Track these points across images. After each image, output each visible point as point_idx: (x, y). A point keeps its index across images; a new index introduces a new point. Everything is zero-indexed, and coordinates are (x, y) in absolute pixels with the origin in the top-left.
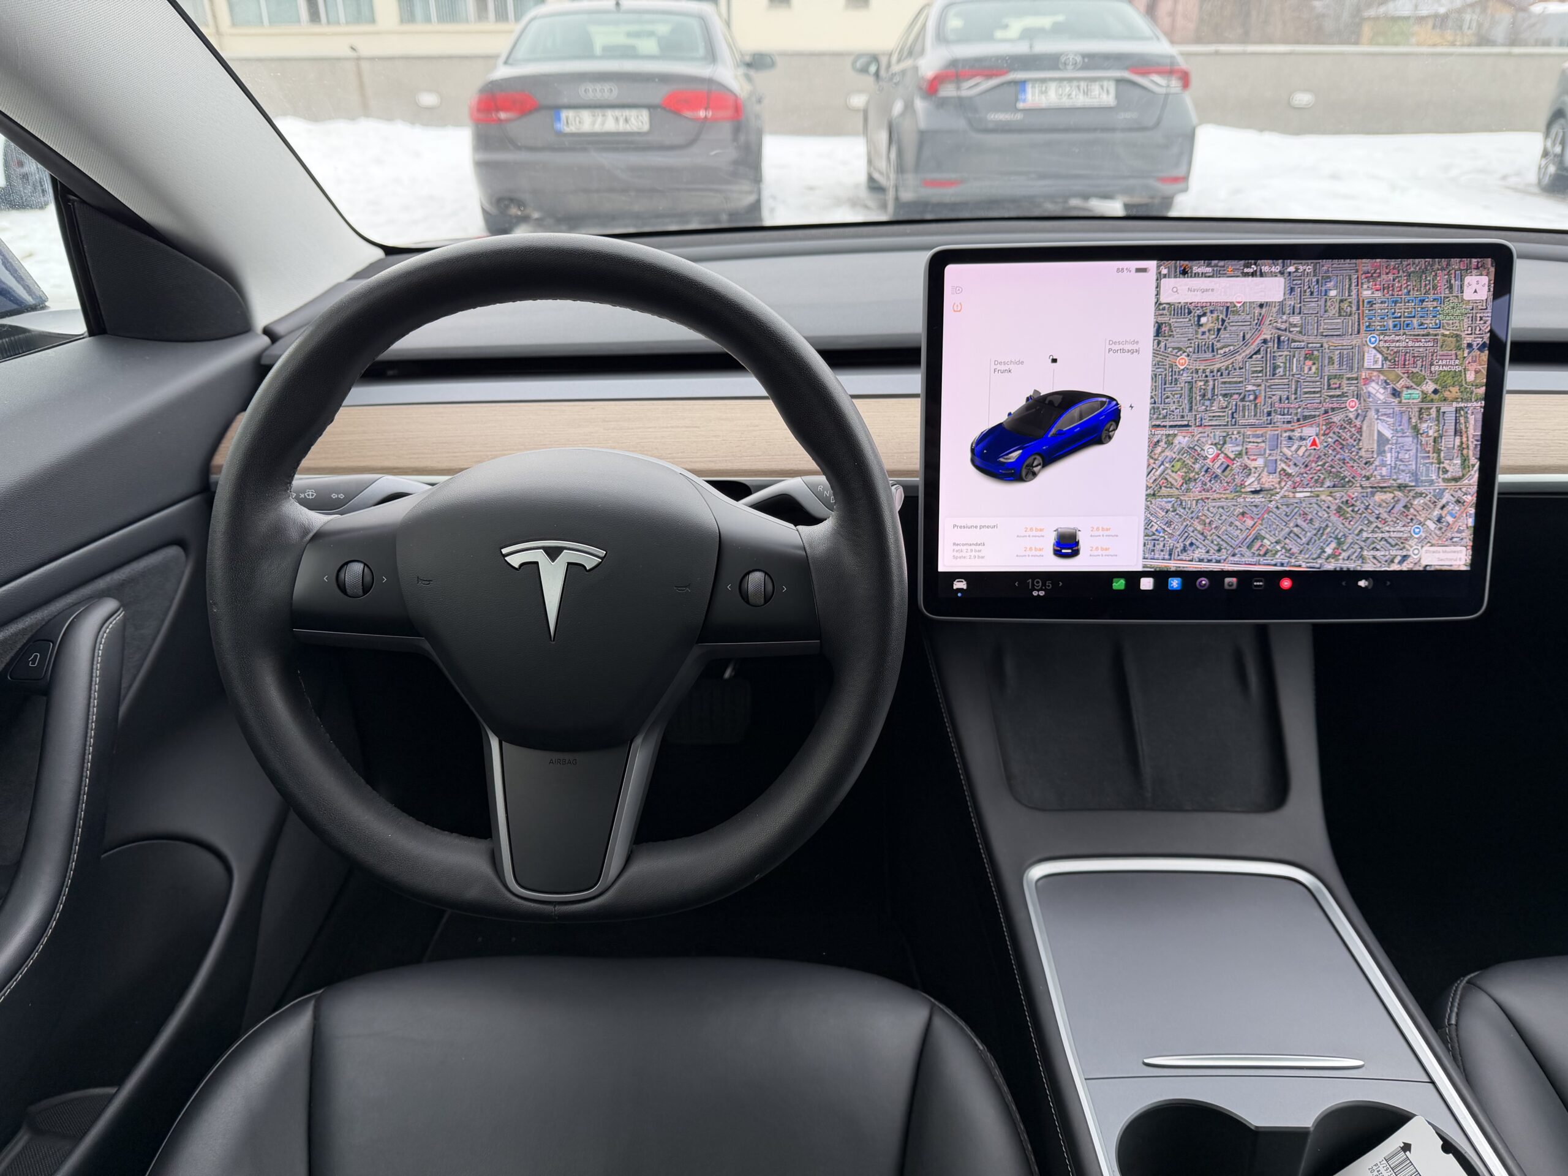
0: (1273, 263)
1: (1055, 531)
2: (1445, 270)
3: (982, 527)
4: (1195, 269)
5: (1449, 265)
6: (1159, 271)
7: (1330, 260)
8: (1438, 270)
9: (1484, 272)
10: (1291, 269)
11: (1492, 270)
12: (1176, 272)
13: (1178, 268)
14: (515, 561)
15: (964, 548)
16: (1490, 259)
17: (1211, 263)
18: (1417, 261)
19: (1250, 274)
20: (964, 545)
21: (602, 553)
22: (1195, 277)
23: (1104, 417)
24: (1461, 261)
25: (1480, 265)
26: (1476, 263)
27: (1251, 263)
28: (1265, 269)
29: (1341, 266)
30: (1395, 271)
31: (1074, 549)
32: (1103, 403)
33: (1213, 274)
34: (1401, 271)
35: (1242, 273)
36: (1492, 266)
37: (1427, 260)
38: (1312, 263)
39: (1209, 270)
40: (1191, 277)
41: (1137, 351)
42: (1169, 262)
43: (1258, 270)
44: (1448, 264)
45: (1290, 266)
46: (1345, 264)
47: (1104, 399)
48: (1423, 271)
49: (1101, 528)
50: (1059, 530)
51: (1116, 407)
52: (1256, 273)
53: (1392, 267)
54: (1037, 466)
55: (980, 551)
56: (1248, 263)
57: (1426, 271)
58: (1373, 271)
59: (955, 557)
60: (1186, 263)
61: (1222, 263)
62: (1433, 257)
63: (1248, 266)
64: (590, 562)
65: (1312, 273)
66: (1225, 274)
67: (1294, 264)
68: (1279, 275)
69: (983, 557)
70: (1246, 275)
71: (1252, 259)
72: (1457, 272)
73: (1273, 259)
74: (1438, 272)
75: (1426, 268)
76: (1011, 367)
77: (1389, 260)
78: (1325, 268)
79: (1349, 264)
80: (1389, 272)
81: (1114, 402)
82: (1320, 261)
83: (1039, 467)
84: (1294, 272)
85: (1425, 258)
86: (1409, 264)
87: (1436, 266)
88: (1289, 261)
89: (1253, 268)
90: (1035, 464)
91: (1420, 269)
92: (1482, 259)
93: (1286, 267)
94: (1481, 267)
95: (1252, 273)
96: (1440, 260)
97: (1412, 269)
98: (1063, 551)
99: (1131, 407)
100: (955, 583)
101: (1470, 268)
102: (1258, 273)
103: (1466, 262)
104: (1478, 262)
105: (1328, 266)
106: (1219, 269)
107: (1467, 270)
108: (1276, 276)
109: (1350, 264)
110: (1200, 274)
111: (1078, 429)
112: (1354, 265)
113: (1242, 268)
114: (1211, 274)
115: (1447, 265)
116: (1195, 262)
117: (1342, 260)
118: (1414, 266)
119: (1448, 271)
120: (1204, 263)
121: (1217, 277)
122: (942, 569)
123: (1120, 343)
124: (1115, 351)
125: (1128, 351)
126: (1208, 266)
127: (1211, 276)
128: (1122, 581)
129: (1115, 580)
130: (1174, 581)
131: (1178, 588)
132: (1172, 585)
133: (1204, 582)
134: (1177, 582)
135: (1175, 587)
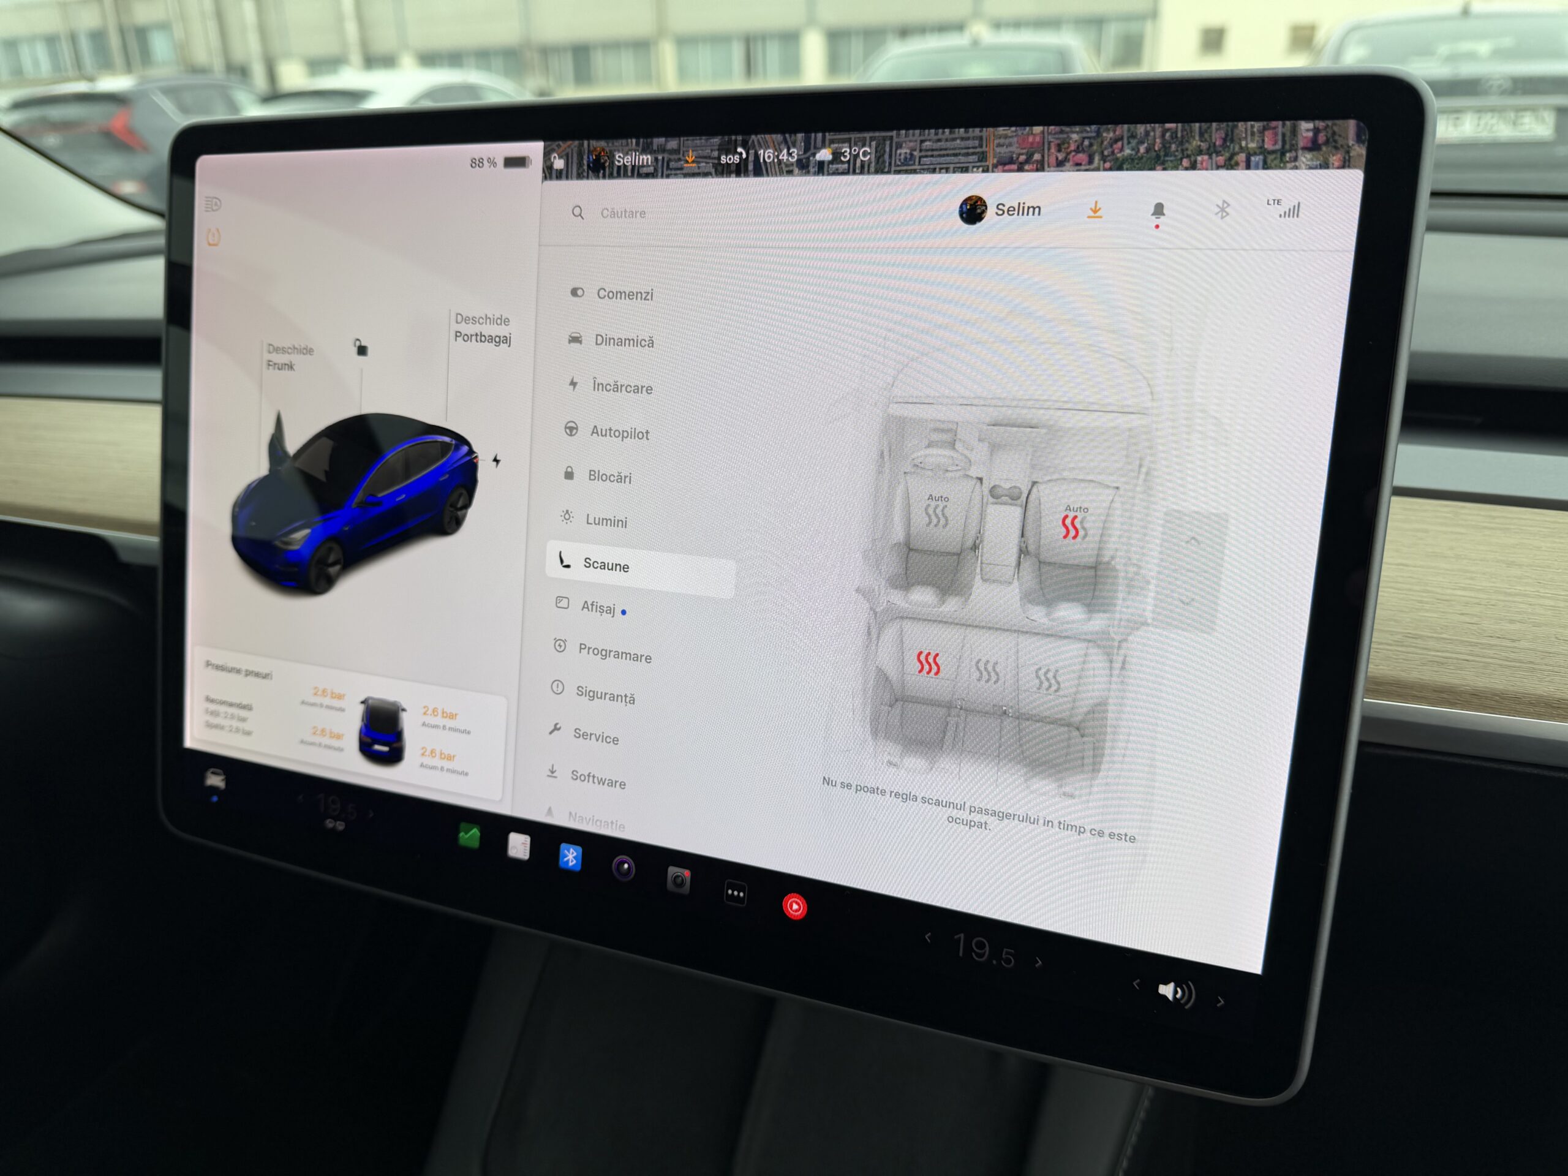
0: (785, 141)
1: (362, 702)
2: (1218, 153)
3: (248, 673)
4: (622, 159)
5: (1232, 141)
6: (548, 164)
7: (917, 132)
8: (1200, 152)
9: (1335, 159)
10: (825, 155)
11: (1360, 151)
12: (580, 165)
13: (585, 157)
15: (223, 709)
16: (1352, 124)
17: (652, 143)
18: (1141, 129)
19: (733, 168)
20: (223, 703)
22: (619, 176)
23: (447, 476)
24: (1265, 129)
25: (1322, 138)
26: (1310, 134)
27: (736, 140)
28: (767, 155)
29: (942, 144)
30: (1081, 155)
31: (395, 745)
32: (445, 447)
33: (656, 170)
34: (1097, 158)
35: (715, 166)
36: (1359, 140)
37: (1168, 125)
38: (872, 139)
39: (647, 158)
40: (611, 176)
41: (506, 340)
42: (569, 143)
43: (751, 158)
44: (1229, 138)
45: (823, 146)
46: (954, 139)
47: (447, 439)
48: (1158, 157)
49: (440, 712)
50: (370, 701)
51: (468, 458)
52: (746, 166)
53: (1073, 147)
54: (333, 564)
55: (243, 720)
56: (730, 141)
57: (1166, 155)
58: (1022, 158)
59: (209, 725)
60: (602, 144)
61: (673, 144)
62: (1186, 118)
63: (730, 150)
65: (873, 165)
66: (681, 169)
67: (832, 142)
68: (796, 171)
69: (248, 733)
70: (723, 171)
71: (736, 134)
72: (1253, 158)
73: (783, 133)
74: (1199, 158)
75: (1165, 146)
76: (295, 358)
77: (1067, 129)
78: (904, 151)
79: (962, 139)
80: (1066, 160)
81: (465, 449)
82: (894, 133)
83: (337, 568)
84: (831, 162)
85: (1163, 121)
86: (1121, 139)
87: (1196, 142)
88: (820, 135)
89: (741, 154)
90: (332, 559)
91: (1148, 150)
92: (1330, 123)
93: (812, 150)
94: (1327, 142)
95: (738, 165)
96: (1204, 125)
97: (1127, 152)
98: (377, 747)
99: (496, 460)
100: (209, 774)
101: (1294, 148)
102: (751, 167)
103: (1280, 130)
104: (1316, 131)
105: (912, 144)
106: (666, 156)
107: (1283, 154)
108: (790, 172)
109: (968, 139)
110: (630, 168)
111: (403, 496)
112: (977, 143)
113: (716, 154)
114: (651, 169)
115: (1225, 140)
116: (618, 143)
117: (947, 131)
118: (1134, 142)
119: (1227, 155)
120: (637, 144)
121: (662, 177)
122: (189, 742)
123: (474, 320)
124: (467, 338)
125: (491, 339)
126: (644, 151)
127: (647, 176)
128: (475, 832)
129: (463, 825)
130: (569, 852)
131: (578, 868)
132: (566, 859)
133: (626, 866)
134: (575, 854)
135: (571, 864)
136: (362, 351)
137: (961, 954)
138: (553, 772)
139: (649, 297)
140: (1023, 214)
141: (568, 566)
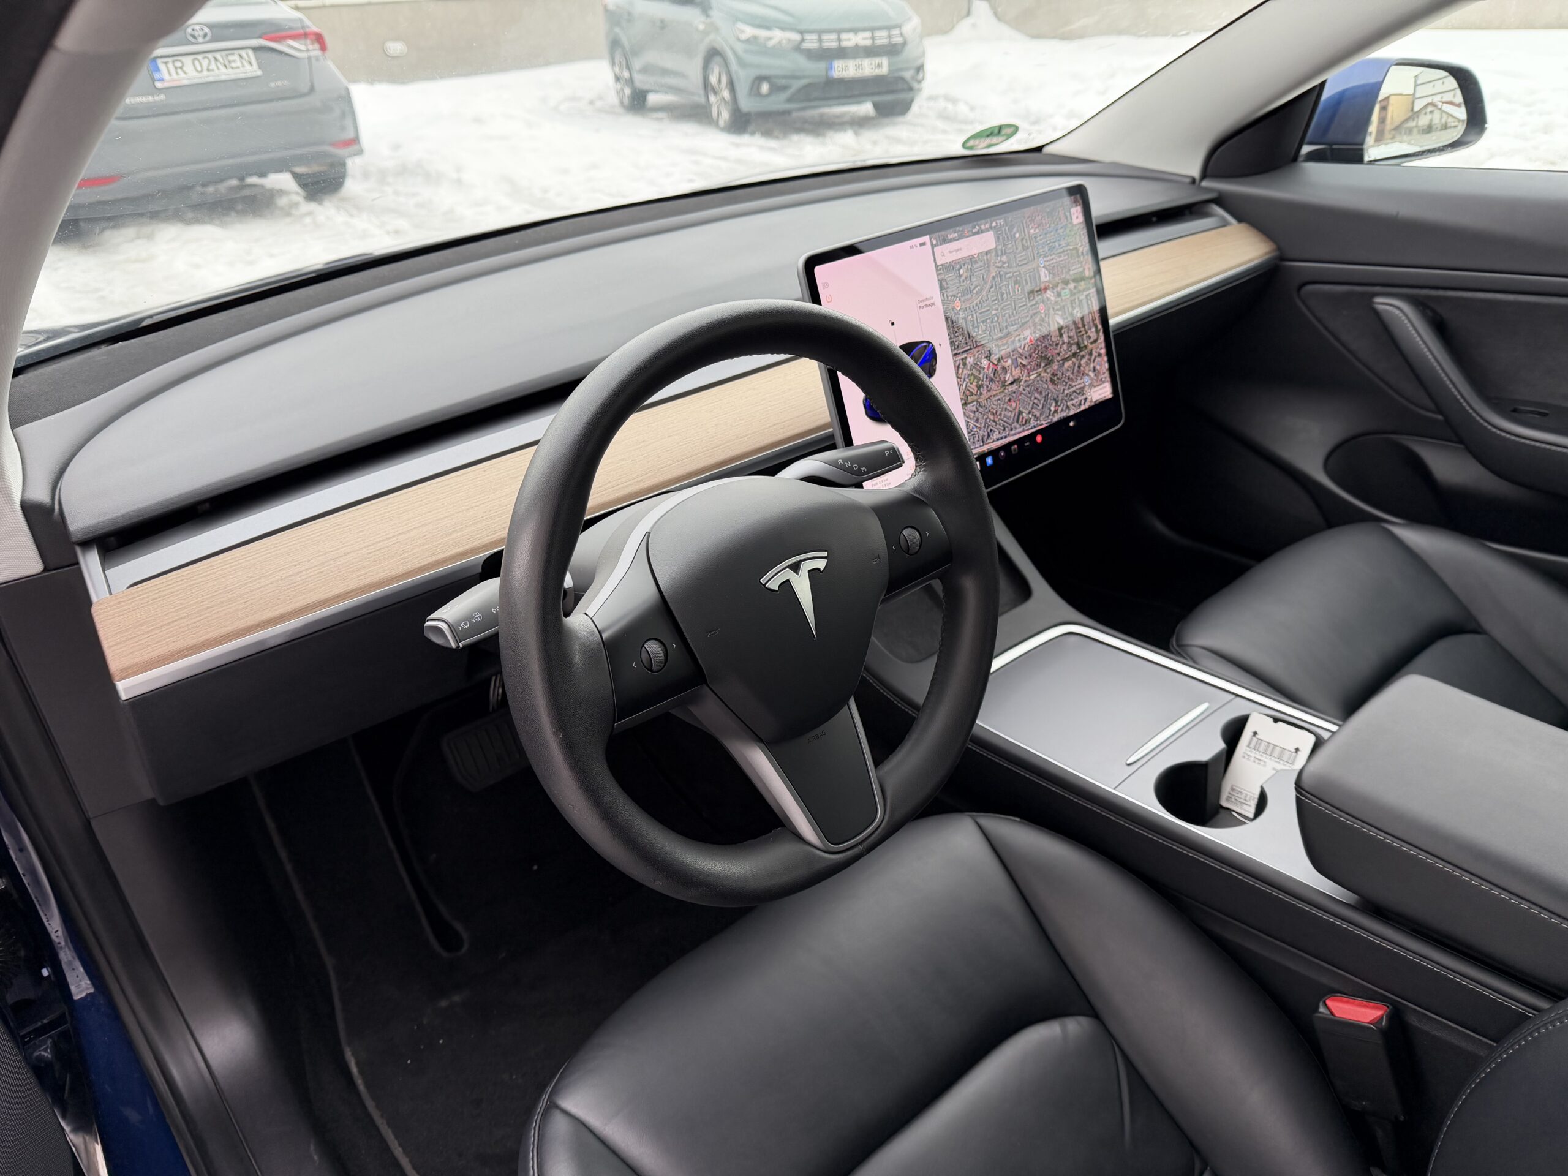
0: (986, 223)
2: (1061, 207)
4: (949, 236)
6: (931, 242)
9: (1078, 204)
10: (995, 224)
12: (940, 241)
13: (940, 238)
14: (774, 585)
16: (1078, 196)
17: (956, 230)
21: (825, 554)
22: (950, 242)
23: (928, 356)
28: (983, 227)
32: (925, 347)
33: (959, 238)
34: (1044, 213)
36: (1080, 199)
39: (956, 235)
40: (948, 242)
41: (933, 304)
42: (935, 234)
43: (980, 229)
45: (993, 222)
47: (925, 344)
48: (1053, 210)
51: (933, 347)
53: (1039, 211)
58: (1031, 216)
60: (944, 233)
61: (961, 229)
63: (974, 227)
64: (821, 564)
65: (1005, 224)
66: (964, 236)
67: (995, 220)
68: (990, 230)
70: (975, 234)
71: (975, 223)
72: (1067, 207)
73: (984, 219)
74: (1059, 209)
75: (1054, 207)
78: (1010, 219)
80: (1039, 214)
81: (931, 344)
84: (997, 226)
86: (1046, 207)
87: (1058, 205)
89: (976, 228)
91: (1051, 209)
93: (991, 224)
94: (1076, 200)
95: (978, 232)
97: (1048, 210)
99: (940, 345)
101: (1072, 203)
102: (980, 232)
104: (1074, 198)
106: (961, 233)
108: (988, 231)
110: (952, 239)
113: (971, 229)
116: (948, 231)
118: (1049, 207)
119: (1063, 207)
120: (953, 230)
121: (961, 239)
123: (923, 301)
124: (922, 307)
125: (929, 305)
126: (955, 233)
127: (958, 240)
131: (992, 463)
132: (988, 463)
133: (1002, 454)
134: (990, 459)
136: (893, 324)
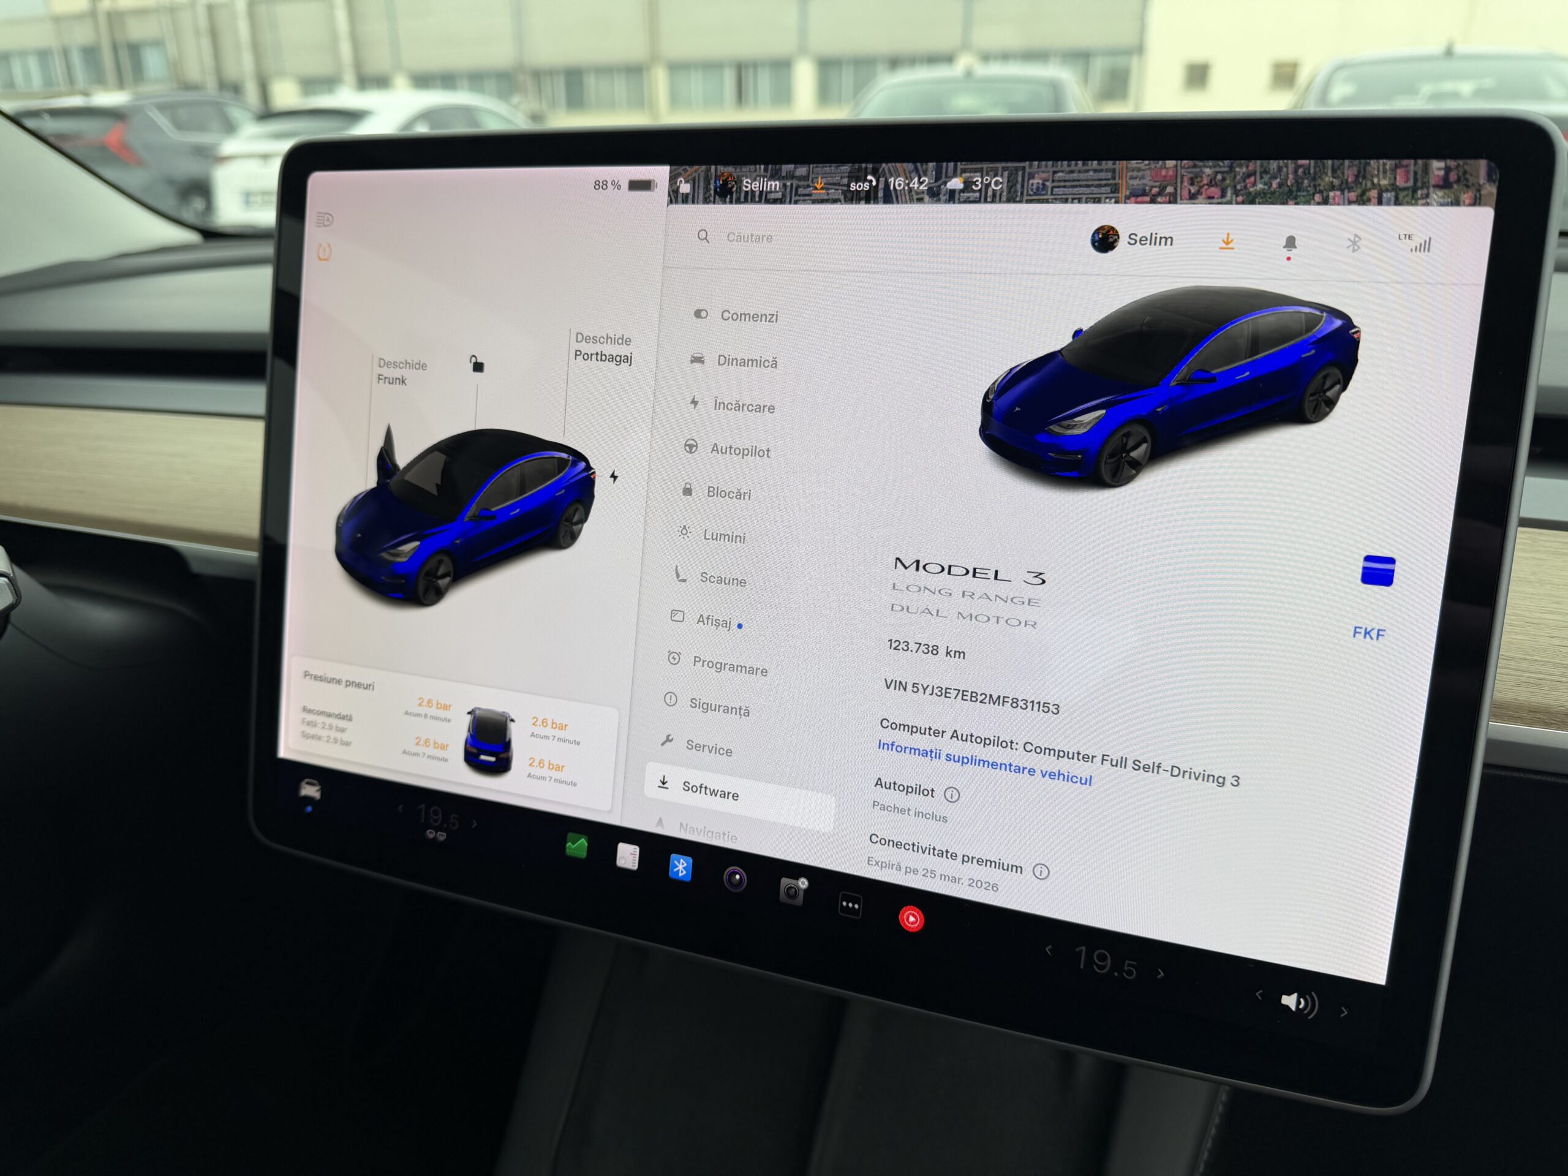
0: (917, 170)
1: (469, 713)
2: (1350, 189)
3: (349, 684)
4: (750, 184)
5: (1364, 177)
6: (674, 187)
7: (1050, 163)
8: (1333, 188)
9: (1466, 197)
10: (956, 183)
11: (1491, 190)
12: (707, 189)
13: (712, 182)
15: (320, 719)
16: (1483, 164)
17: (780, 169)
18: (1274, 165)
19: (863, 195)
20: (321, 713)
22: (746, 201)
23: (563, 491)
24: (1396, 167)
25: (1453, 177)
26: (1442, 173)
27: (866, 168)
28: (897, 183)
29: (1075, 176)
30: (1213, 189)
31: (502, 756)
32: (562, 463)
33: (784, 195)
34: (1229, 192)
35: (844, 193)
36: (1490, 178)
37: (1300, 162)
38: (1004, 169)
39: (775, 185)
40: (738, 202)
41: (628, 360)
42: (696, 167)
43: (881, 186)
44: (1361, 175)
45: (955, 175)
46: (1087, 171)
47: (564, 455)
48: (1290, 191)
49: (549, 722)
50: (477, 712)
51: (586, 473)
52: (876, 192)
53: (1205, 181)
54: (443, 577)
55: (343, 730)
56: (859, 169)
57: (1299, 190)
58: (1155, 190)
59: (306, 736)
60: (730, 169)
61: (802, 171)
62: (1319, 155)
63: (859, 178)
65: (1005, 193)
66: (810, 195)
67: (964, 171)
68: (927, 198)
69: (348, 744)
70: (853, 198)
71: (867, 162)
72: (1385, 195)
73: (914, 162)
74: (1331, 194)
75: (1298, 182)
76: (406, 373)
77: (1200, 163)
78: (1036, 181)
79: (1095, 171)
80: (1199, 192)
81: (583, 465)
82: (1027, 164)
83: (447, 580)
84: (962, 191)
85: (1295, 157)
86: (1254, 174)
87: (1328, 179)
88: (951, 165)
89: (871, 181)
90: (441, 572)
91: (1280, 185)
92: (1461, 162)
93: (944, 179)
94: (1458, 181)
95: (868, 192)
96: (1337, 162)
97: (1260, 186)
98: (483, 757)
99: (614, 477)
100: (303, 784)
101: (1425, 185)
102: (881, 194)
103: (1412, 168)
104: (1448, 170)
105: (1045, 175)
106: (795, 183)
107: (1415, 190)
108: (920, 200)
109: (1101, 171)
110: (757, 194)
111: (518, 510)
112: (1109, 175)
113: (845, 181)
114: (779, 195)
115: (1357, 177)
116: (746, 169)
117: (1080, 163)
118: (1266, 178)
119: (1359, 191)
120: (766, 170)
121: (790, 203)
122: (283, 752)
123: (595, 340)
124: (588, 357)
125: (612, 358)
126: (773, 177)
127: (775, 201)
128: (583, 842)
129: (570, 835)
130: (679, 863)
131: (689, 879)
132: (675, 870)
133: (738, 877)
134: (685, 865)
135: (680, 875)
136: (478, 367)
137: (1082, 967)
138: (664, 783)
139: (774, 319)
140: (1155, 244)
141: (684, 581)
